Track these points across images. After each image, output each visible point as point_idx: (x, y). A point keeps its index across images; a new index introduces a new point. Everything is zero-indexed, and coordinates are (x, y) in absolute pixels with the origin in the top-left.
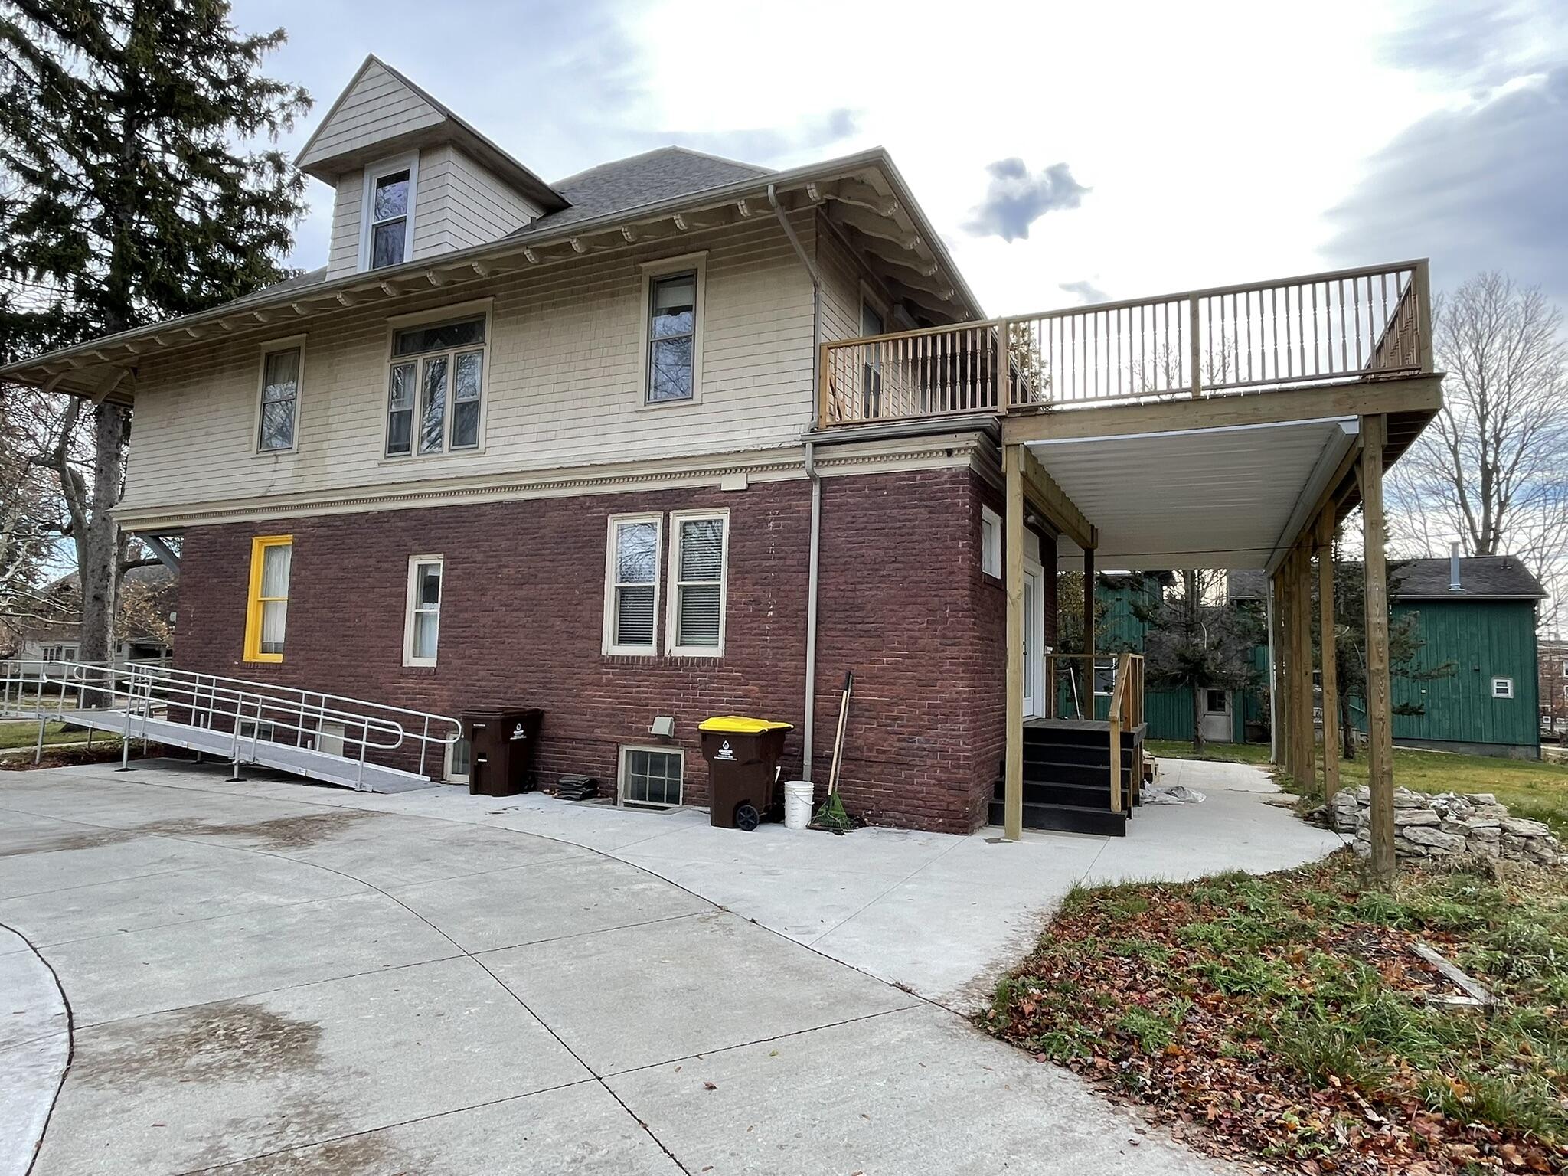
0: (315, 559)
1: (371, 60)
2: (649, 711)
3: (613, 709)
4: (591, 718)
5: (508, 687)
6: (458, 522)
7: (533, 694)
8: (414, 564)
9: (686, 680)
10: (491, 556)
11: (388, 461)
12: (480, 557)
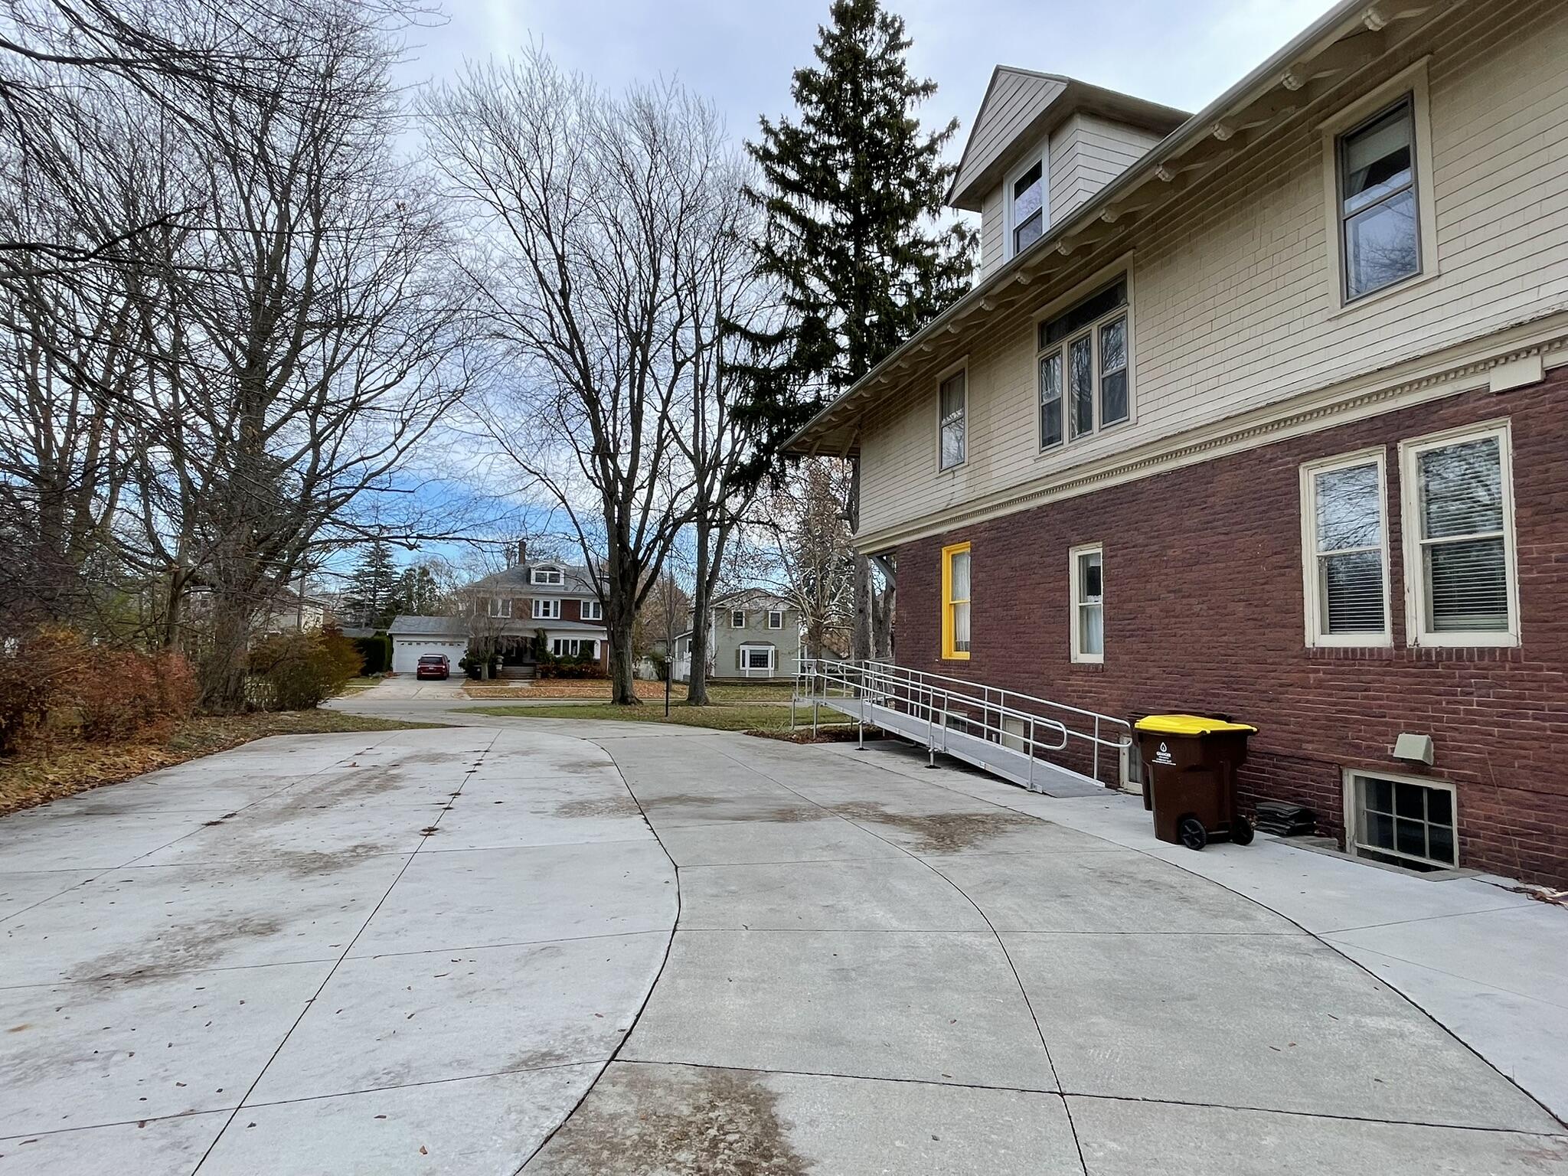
0: (989, 562)
1: (997, 70)
2: (1386, 724)
3: (1328, 719)
4: (1299, 729)
5: (1184, 687)
6: (1115, 504)
7: (1217, 695)
8: (1074, 557)
9: (1449, 682)
10: (1153, 538)
11: (1043, 454)
12: (1141, 540)
